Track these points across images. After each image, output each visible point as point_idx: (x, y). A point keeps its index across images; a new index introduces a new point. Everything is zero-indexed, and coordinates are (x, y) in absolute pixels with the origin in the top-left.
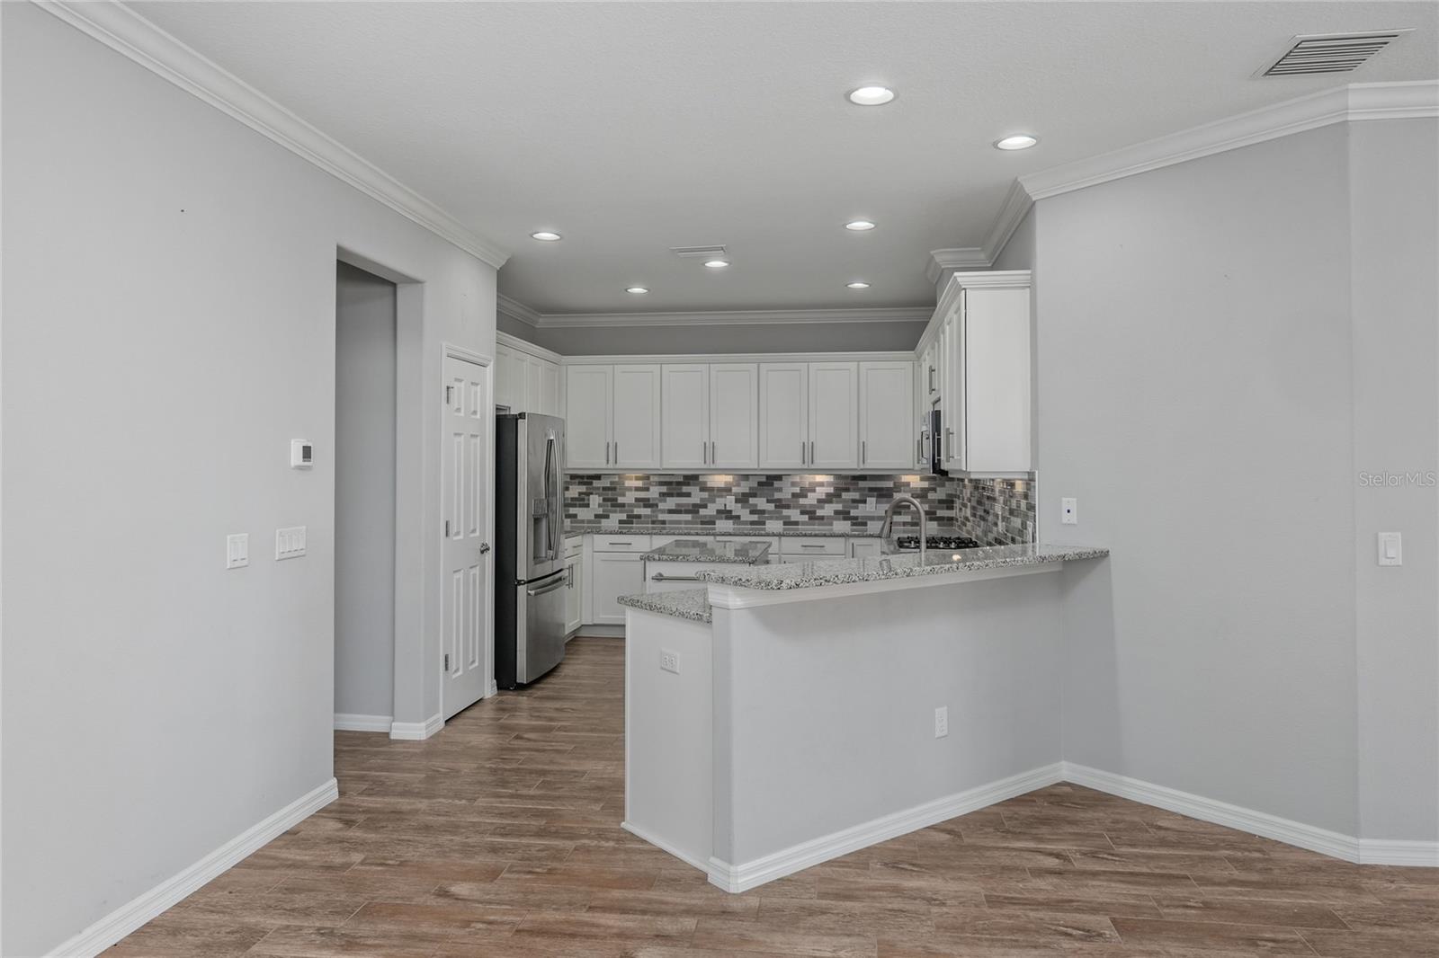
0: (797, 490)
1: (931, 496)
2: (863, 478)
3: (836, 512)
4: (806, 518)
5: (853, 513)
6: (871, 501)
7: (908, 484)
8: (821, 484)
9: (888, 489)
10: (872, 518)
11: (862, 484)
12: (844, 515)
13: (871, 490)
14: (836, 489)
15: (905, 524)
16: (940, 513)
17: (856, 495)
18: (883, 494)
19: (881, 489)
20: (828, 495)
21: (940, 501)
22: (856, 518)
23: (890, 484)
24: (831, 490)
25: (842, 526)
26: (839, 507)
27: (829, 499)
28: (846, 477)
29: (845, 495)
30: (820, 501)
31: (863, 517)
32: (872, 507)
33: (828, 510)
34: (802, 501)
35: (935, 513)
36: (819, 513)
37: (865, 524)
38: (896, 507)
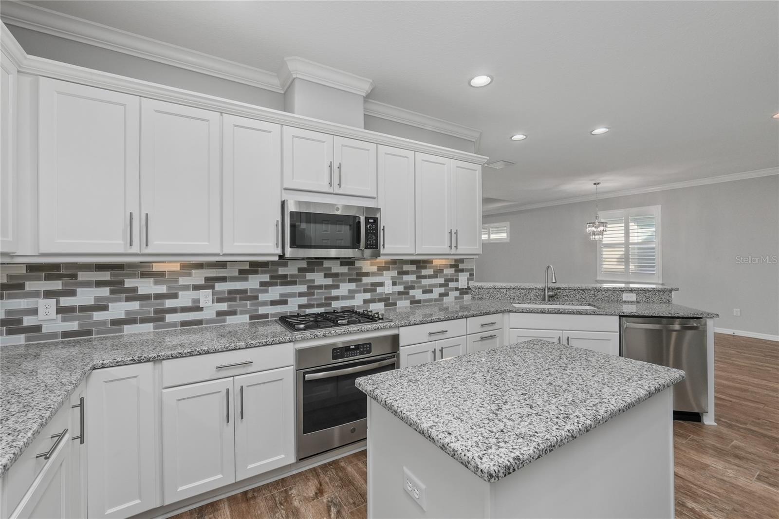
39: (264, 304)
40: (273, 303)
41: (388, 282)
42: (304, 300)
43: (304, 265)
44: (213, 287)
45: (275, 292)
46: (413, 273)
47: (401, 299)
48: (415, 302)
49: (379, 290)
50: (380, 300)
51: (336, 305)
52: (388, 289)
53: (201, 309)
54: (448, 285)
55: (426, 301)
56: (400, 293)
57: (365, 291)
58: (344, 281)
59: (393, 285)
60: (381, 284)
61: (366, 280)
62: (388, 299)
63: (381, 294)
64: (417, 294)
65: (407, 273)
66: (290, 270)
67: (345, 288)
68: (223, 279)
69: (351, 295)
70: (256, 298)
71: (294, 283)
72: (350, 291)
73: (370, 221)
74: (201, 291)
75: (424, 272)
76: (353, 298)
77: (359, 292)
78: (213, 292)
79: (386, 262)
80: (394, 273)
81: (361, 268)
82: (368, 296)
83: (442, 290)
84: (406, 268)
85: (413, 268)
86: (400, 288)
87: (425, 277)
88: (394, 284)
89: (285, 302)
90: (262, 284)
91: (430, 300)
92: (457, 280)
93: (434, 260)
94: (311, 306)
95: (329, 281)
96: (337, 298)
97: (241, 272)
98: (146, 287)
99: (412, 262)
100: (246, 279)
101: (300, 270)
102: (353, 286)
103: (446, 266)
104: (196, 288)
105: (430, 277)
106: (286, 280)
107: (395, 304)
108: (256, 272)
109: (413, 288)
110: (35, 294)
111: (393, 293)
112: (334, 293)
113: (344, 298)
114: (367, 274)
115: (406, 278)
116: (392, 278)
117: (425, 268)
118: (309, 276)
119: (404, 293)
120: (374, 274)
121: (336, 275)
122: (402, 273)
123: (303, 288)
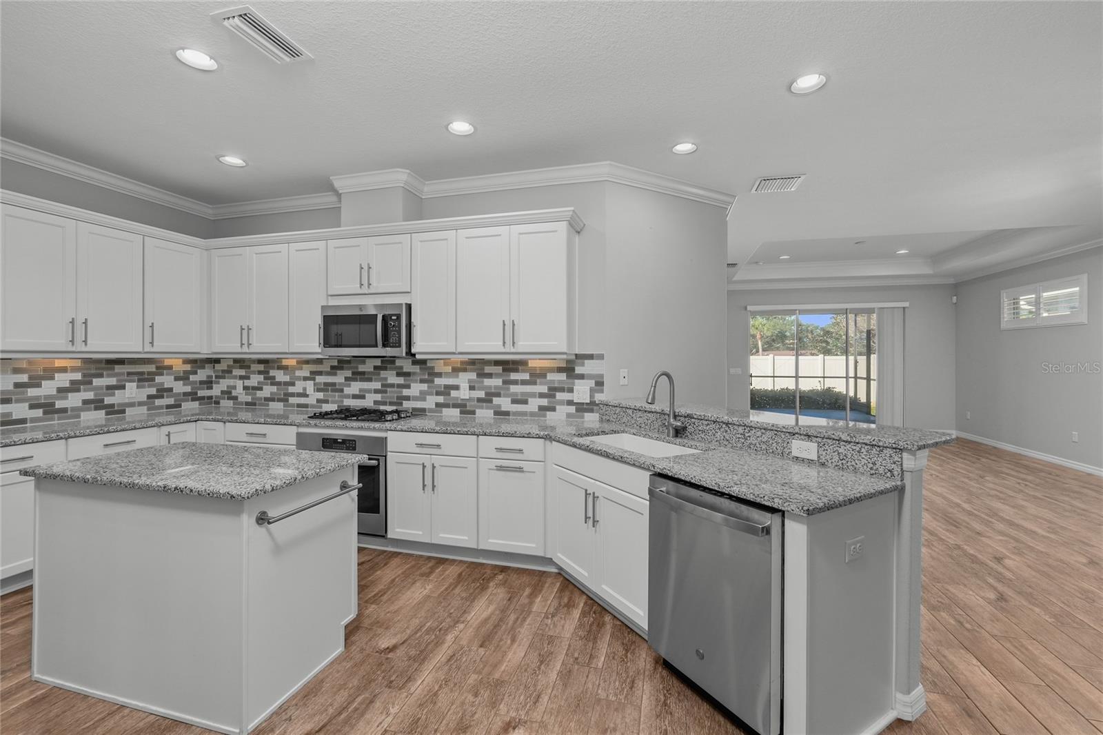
0: (24, 378)
1: (192, 378)
2: (121, 362)
3: (85, 402)
4: (39, 413)
5: (108, 400)
6: (131, 387)
7: (170, 368)
8: (63, 370)
9: (149, 373)
10: (132, 405)
11: (118, 368)
12: (97, 404)
13: (129, 374)
14: (84, 376)
15: (168, 407)
16: (201, 393)
17: (113, 381)
18: (144, 379)
19: (142, 373)
20: (72, 382)
21: (201, 382)
22: (112, 406)
23: (152, 368)
24: (78, 376)
25: (95, 417)
26: (90, 395)
27: (75, 387)
28: (99, 361)
29: (97, 382)
30: (60, 390)
31: (119, 405)
32: (132, 392)
33: (74, 400)
34: (31, 392)
35: (196, 393)
36: (59, 404)
37: (123, 412)
38: (158, 390)
39: (348, 397)
40: (355, 397)
41: (465, 386)
42: (378, 397)
43: (378, 362)
44: (314, 379)
45: (355, 387)
46: (498, 375)
47: (482, 408)
48: (499, 413)
49: (454, 393)
50: (455, 406)
51: (406, 404)
52: (464, 393)
53: (307, 396)
54: (554, 396)
55: (517, 414)
56: (479, 400)
57: (438, 394)
58: (416, 381)
59: (470, 390)
60: (457, 388)
61: (438, 381)
62: (465, 406)
63: (457, 398)
64: (504, 403)
65: (490, 376)
66: (368, 367)
67: (416, 388)
68: (320, 373)
69: (422, 396)
70: (342, 391)
71: (370, 380)
72: (421, 392)
73: (393, 318)
74: (308, 382)
75: (514, 376)
76: (424, 400)
77: (431, 394)
78: (314, 384)
79: (462, 363)
80: (473, 376)
81: (433, 368)
82: (441, 399)
83: (544, 402)
84: (488, 369)
85: (499, 369)
86: (481, 394)
87: (515, 382)
88: (472, 388)
89: (363, 397)
90: (347, 379)
91: (524, 414)
92: (571, 390)
93: (529, 361)
94: (384, 403)
95: (401, 380)
96: (408, 398)
97: (333, 368)
98: (280, 376)
99: (497, 363)
100: (335, 374)
101: (376, 368)
102: (424, 387)
103: (551, 370)
104: (305, 379)
105: (524, 382)
106: (359, 376)
107: (473, 413)
108: (342, 368)
109: (498, 395)
110: (235, 377)
111: (470, 399)
112: (405, 392)
113: (416, 399)
114: (440, 375)
115: (488, 382)
116: (470, 381)
117: (516, 371)
118: (383, 374)
119: (487, 400)
120: (447, 375)
121: (407, 374)
122: (482, 375)
123: (378, 385)
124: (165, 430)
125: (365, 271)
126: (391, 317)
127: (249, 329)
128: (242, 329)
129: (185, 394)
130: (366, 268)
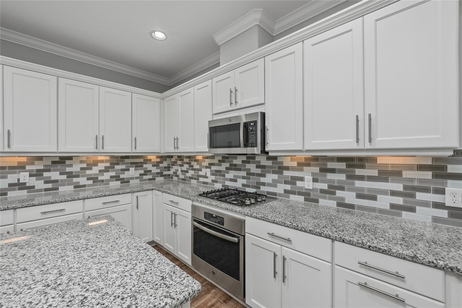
0: (84, 165)
1: (161, 165)
2: (127, 157)
3: (112, 177)
4: (91, 182)
5: (122, 176)
6: (132, 169)
7: (150, 160)
8: (102, 161)
9: (141, 163)
10: (132, 178)
11: (126, 161)
12: (117, 178)
13: (132, 163)
14: (111, 164)
15: (149, 180)
16: (165, 173)
17: (123, 167)
18: (138, 166)
19: (137, 163)
20: (106, 167)
21: (165, 167)
22: (123, 179)
23: (142, 160)
24: (108, 165)
25: (116, 184)
26: (113, 174)
27: (107, 170)
28: (117, 157)
29: (117, 167)
30: (100, 171)
31: (127, 178)
32: (133, 172)
33: (107, 176)
34: (88, 172)
35: (162, 173)
36: (100, 178)
37: (128, 182)
38: (145, 172)
39: (227, 179)
40: (231, 180)
41: (308, 178)
42: (245, 181)
43: (244, 158)
44: (210, 168)
45: (231, 175)
46: (341, 171)
47: (325, 198)
48: (341, 204)
49: (299, 184)
50: (300, 194)
51: (263, 189)
52: (308, 184)
53: (207, 177)
54: (413, 196)
56: (322, 191)
57: (286, 183)
58: (269, 172)
59: (313, 181)
60: (302, 179)
61: (286, 173)
62: (309, 194)
63: (302, 188)
64: (349, 197)
65: (333, 171)
66: (238, 161)
67: (270, 178)
68: (213, 164)
69: (274, 184)
70: (224, 176)
71: (240, 170)
72: (273, 180)
73: (252, 124)
74: (207, 169)
75: (358, 172)
76: (276, 186)
77: (281, 182)
78: (211, 171)
79: (306, 159)
80: (316, 170)
81: (282, 163)
82: (288, 187)
83: (399, 201)
84: (330, 165)
85: (343, 165)
86: (325, 186)
87: (361, 178)
88: (315, 180)
89: (236, 181)
90: (227, 168)
91: (373, 210)
92: (442, 192)
93: (378, 158)
94: (248, 186)
95: (259, 171)
96: (264, 184)
97: (219, 161)
98: (196, 166)
99: (340, 159)
100: (220, 165)
101: (243, 161)
102: (275, 177)
103: (410, 167)
104: (207, 167)
105: (371, 178)
106: (233, 167)
107: (317, 201)
108: (224, 162)
109: (342, 189)
110: (178, 165)
111: (314, 190)
112: (262, 180)
113: (269, 185)
114: (287, 168)
115: (330, 176)
116: (313, 174)
117: (363, 167)
118: (248, 166)
119: (330, 192)
120: (293, 169)
121: (263, 167)
122: (325, 170)
123: (244, 174)
124: (136, 194)
125: (234, 93)
126: (250, 124)
127: (178, 139)
128: (175, 139)
129: (157, 173)
130: (234, 91)
